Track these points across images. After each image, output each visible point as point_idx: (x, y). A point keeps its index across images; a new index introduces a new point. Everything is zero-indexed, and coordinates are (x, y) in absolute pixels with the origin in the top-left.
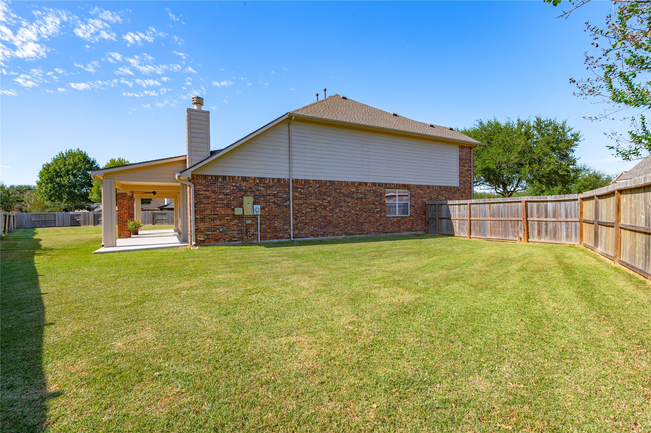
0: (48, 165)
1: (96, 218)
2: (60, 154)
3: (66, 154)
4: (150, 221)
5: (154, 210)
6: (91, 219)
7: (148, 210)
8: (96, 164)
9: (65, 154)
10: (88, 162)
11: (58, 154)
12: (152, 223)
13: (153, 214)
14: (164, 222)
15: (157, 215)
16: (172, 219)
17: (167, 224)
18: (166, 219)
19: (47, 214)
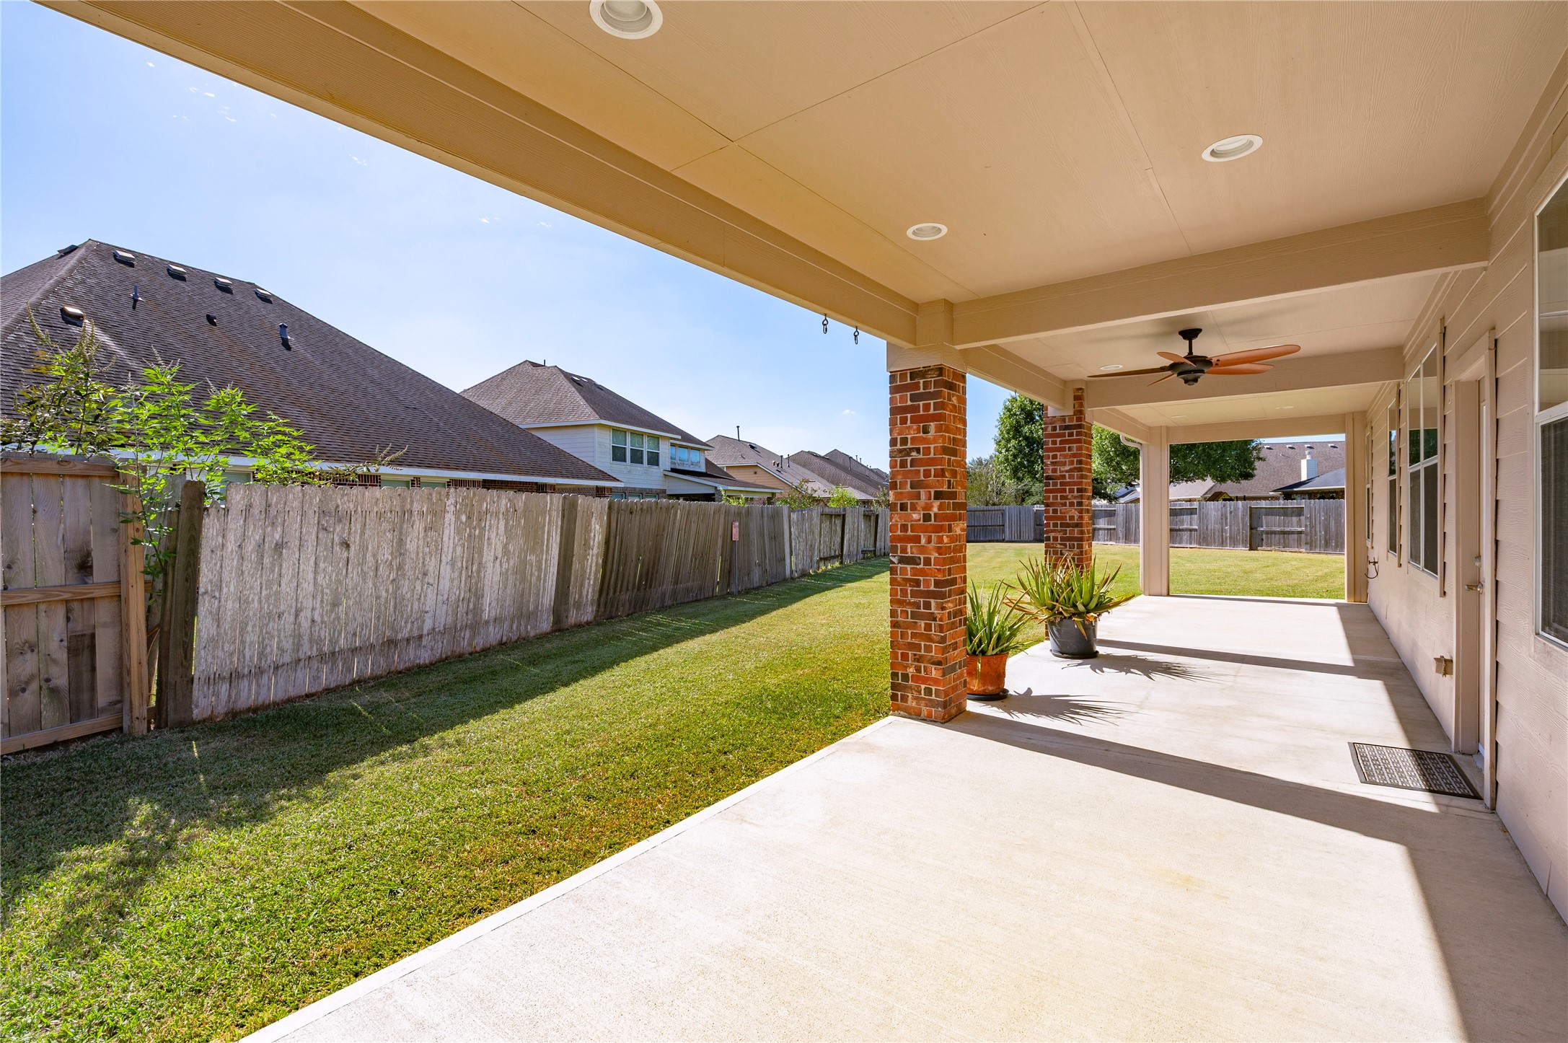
4: (1240, 538)
5: (1263, 499)
7: (1241, 499)
12: (1246, 544)
13: (1250, 511)
14: (1291, 542)
15: (1266, 515)
16: (1326, 533)
17: (1303, 550)
18: (1301, 533)
19: (989, 511)
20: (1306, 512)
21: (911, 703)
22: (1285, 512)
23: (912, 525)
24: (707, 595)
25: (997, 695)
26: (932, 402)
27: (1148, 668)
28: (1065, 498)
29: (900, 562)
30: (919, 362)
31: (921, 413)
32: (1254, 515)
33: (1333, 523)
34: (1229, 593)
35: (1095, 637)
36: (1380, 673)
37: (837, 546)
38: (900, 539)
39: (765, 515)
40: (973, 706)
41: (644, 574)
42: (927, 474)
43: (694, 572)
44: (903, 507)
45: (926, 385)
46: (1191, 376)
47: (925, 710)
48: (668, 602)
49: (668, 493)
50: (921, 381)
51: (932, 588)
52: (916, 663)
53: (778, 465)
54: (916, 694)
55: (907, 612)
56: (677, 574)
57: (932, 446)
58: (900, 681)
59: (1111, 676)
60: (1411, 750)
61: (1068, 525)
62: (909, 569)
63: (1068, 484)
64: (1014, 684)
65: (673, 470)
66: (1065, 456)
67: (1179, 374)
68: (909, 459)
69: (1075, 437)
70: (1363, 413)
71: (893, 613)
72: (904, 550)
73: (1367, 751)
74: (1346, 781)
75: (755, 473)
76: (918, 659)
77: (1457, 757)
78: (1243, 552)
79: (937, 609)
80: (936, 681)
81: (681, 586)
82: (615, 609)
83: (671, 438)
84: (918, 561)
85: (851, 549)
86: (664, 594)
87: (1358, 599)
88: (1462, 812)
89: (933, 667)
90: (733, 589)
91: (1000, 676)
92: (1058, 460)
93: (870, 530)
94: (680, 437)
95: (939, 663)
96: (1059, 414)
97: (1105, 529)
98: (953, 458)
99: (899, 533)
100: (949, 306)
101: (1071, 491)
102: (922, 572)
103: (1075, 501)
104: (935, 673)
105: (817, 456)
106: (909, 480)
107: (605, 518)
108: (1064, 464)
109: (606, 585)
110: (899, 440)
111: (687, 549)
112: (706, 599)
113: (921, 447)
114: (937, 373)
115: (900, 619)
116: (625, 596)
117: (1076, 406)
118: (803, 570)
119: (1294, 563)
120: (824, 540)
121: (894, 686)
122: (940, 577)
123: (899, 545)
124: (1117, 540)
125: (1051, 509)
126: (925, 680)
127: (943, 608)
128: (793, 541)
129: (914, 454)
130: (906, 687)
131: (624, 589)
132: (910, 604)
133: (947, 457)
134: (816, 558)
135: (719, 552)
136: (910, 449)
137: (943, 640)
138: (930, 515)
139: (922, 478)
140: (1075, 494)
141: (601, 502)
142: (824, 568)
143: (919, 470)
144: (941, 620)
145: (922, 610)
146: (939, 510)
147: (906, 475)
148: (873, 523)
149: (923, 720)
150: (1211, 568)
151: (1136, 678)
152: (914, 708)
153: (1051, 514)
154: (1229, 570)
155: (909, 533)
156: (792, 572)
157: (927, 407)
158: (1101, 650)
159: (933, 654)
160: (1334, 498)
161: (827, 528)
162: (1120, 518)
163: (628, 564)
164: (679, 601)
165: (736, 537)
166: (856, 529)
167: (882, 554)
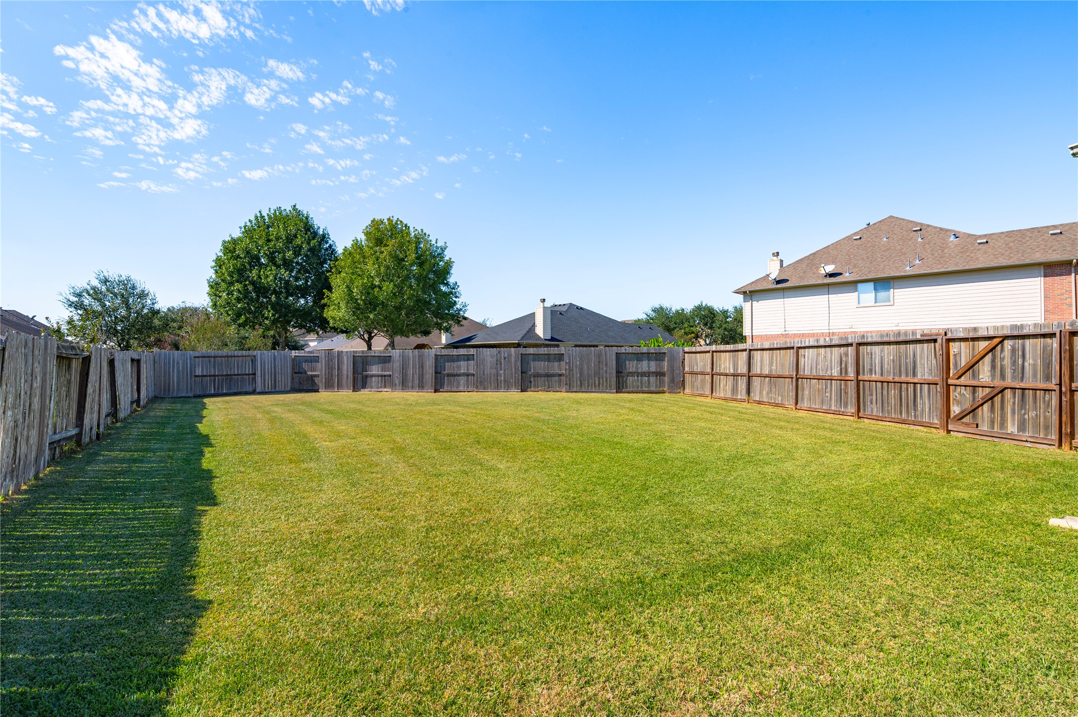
0: (234, 242)
1: (360, 370)
2: (256, 217)
3: (270, 218)
4: (513, 381)
6: (345, 372)
8: (330, 242)
9: (266, 217)
10: (315, 234)
11: (253, 218)
12: (518, 386)
13: (521, 357)
14: (554, 383)
15: (534, 360)
17: (563, 390)
18: (561, 375)
19: (235, 356)
20: (564, 358)
22: (549, 358)
32: (524, 361)
78: (515, 393)
93: (68, 395)
97: (378, 376)
124: (393, 386)
148: (75, 377)
162: (397, 365)
166: (38, 392)
167: (94, 438)
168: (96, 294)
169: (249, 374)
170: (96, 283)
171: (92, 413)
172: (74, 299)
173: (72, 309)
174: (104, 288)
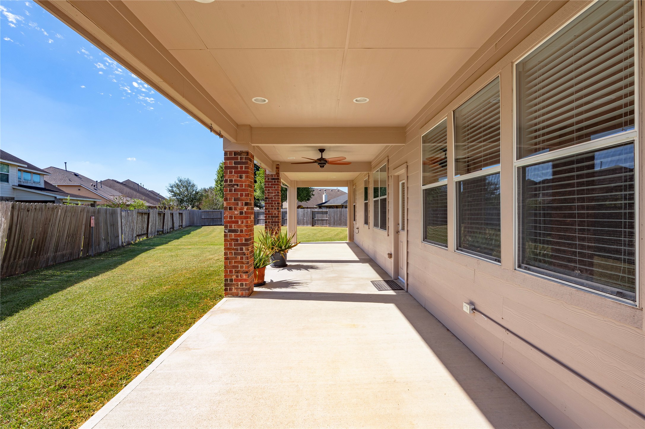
4: (309, 222)
5: (313, 208)
7: (307, 208)
12: (311, 224)
13: (312, 212)
14: (324, 223)
15: (317, 214)
16: (334, 220)
17: (328, 226)
18: (327, 220)
19: (215, 212)
20: (328, 213)
21: (234, 291)
22: (322, 213)
23: (234, 216)
24: (75, 258)
25: (262, 284)
26: (244, 166)
27: (307, 268)
28: (273, 206)
29: (229, 232)
30: (238, 149)
31: (239, 170)
32: (313, 213)
33: (336, 216)
34: (313, 241)
35: (286, 259)
36: (368, 262)
37: (145, 229)
38: (229, 222)
39: (108, 213)
40: (256, 289)
41: (36, 247)
42: (242, 195)
43: (67, 245)
44: (231, 209)
45: (241, 158)
46: (322, 165)
47: (240, 293)
48: (50, 263)
49: (16, 199)
50: (239, 157)
51: (244, 242)
52: (236, 274)
53: (94, 186)
54: (236, 287)
55: (232, 253)
56: (57, 246)
57: (244, 184)
58: (229, 282)
59: (295, 271)
60: (384, 281)
61: (274, 217)
62: (233, 235)
63: (274, 201)
64: (267, 279)
65: (20, 186)
66: (273, 190)
67: (318, 164)
68: (233, 189)
69: (276, 183)
70: (353, 181)
71: (226, 254)
72: (231, 227)
73: (375, 282)
74: (374, 291)
75: (79, 190)
76: (237, 272)
77: (394, 280)
78: (310, 227)
79: (246, 250)
80: (245, 280)
81: (59, 253)
82: (14, 270)
83: (19, 166)
84: (237, 231)
85: (152, 230)
86: (48, 259)
87: (351, 241)
88: (402, 293)
89: (244, 274)
90: (90, 253)
91: (263, 276)
92: (270, 191)
93: (161, 221)
94: (26, 166)
95: (247, 272)
96: (270, 173)
97: (263, 219)
98: (251, 189)
99: (228, 219)
100: (251, 128)
101: (275, 204)
102: (239, 236)
103: (276, 208)
104: (244, 277)
105: (118, 182)
106: (233, 198)
107: (9, 214)
108: (272, 193)
109: (8, 256)
110: (228, 180)
111: (64, 231)
112: (75, 260)
113: (239, 184)
114: (246, 154)
115: (229, 256)
116: (22, 262)
117: (277, 171)
118: (128, 242)
119: (327, 230)
120: (138, 225)
121: (226, 285)
122: (247, 237)
123: (228, 225)
125: (267, 210)
126: (240, 280)
127: (248, 250)
128: (123, 227)
129: (236, 186)
130: (231, 284)
131: (21, 257)
132: (233, 249)
133: (249, 188)
134: (135, 235)
135: (82, 234)
136: (234, 184)
137: (248, 263)
138: (243, 212)
139: (239, 197)
140: (276, 205)
141: (6, 204)
142: (138, 240)
143: (238, 194)
144: (247, 255)
145: (239, 251)
146: (247, 210)
147: (232, 195)
148: (162, 217)
149: (240, 297)
150: (303, 233)
151: (303, 271)
152: (235, 292)
153: (267, 212)
154: (309, 233)
155: (233, 219)
156: (122, 243)
157: (241, 168)
158: (288, 263)
159: (244, 269)
160: (333, 208)
161: (140, 220)
163: (25, 242)
164: (57, 262)
165: (93, 225)
166: (155, 220)
167: (167, 232)
168: (178, 186)
169: (219, 218)
170: (177, 182)
171: (166, 226)
172: (171, 189)
173: (170, 193)
174: (180, 184)
